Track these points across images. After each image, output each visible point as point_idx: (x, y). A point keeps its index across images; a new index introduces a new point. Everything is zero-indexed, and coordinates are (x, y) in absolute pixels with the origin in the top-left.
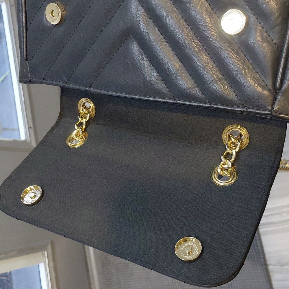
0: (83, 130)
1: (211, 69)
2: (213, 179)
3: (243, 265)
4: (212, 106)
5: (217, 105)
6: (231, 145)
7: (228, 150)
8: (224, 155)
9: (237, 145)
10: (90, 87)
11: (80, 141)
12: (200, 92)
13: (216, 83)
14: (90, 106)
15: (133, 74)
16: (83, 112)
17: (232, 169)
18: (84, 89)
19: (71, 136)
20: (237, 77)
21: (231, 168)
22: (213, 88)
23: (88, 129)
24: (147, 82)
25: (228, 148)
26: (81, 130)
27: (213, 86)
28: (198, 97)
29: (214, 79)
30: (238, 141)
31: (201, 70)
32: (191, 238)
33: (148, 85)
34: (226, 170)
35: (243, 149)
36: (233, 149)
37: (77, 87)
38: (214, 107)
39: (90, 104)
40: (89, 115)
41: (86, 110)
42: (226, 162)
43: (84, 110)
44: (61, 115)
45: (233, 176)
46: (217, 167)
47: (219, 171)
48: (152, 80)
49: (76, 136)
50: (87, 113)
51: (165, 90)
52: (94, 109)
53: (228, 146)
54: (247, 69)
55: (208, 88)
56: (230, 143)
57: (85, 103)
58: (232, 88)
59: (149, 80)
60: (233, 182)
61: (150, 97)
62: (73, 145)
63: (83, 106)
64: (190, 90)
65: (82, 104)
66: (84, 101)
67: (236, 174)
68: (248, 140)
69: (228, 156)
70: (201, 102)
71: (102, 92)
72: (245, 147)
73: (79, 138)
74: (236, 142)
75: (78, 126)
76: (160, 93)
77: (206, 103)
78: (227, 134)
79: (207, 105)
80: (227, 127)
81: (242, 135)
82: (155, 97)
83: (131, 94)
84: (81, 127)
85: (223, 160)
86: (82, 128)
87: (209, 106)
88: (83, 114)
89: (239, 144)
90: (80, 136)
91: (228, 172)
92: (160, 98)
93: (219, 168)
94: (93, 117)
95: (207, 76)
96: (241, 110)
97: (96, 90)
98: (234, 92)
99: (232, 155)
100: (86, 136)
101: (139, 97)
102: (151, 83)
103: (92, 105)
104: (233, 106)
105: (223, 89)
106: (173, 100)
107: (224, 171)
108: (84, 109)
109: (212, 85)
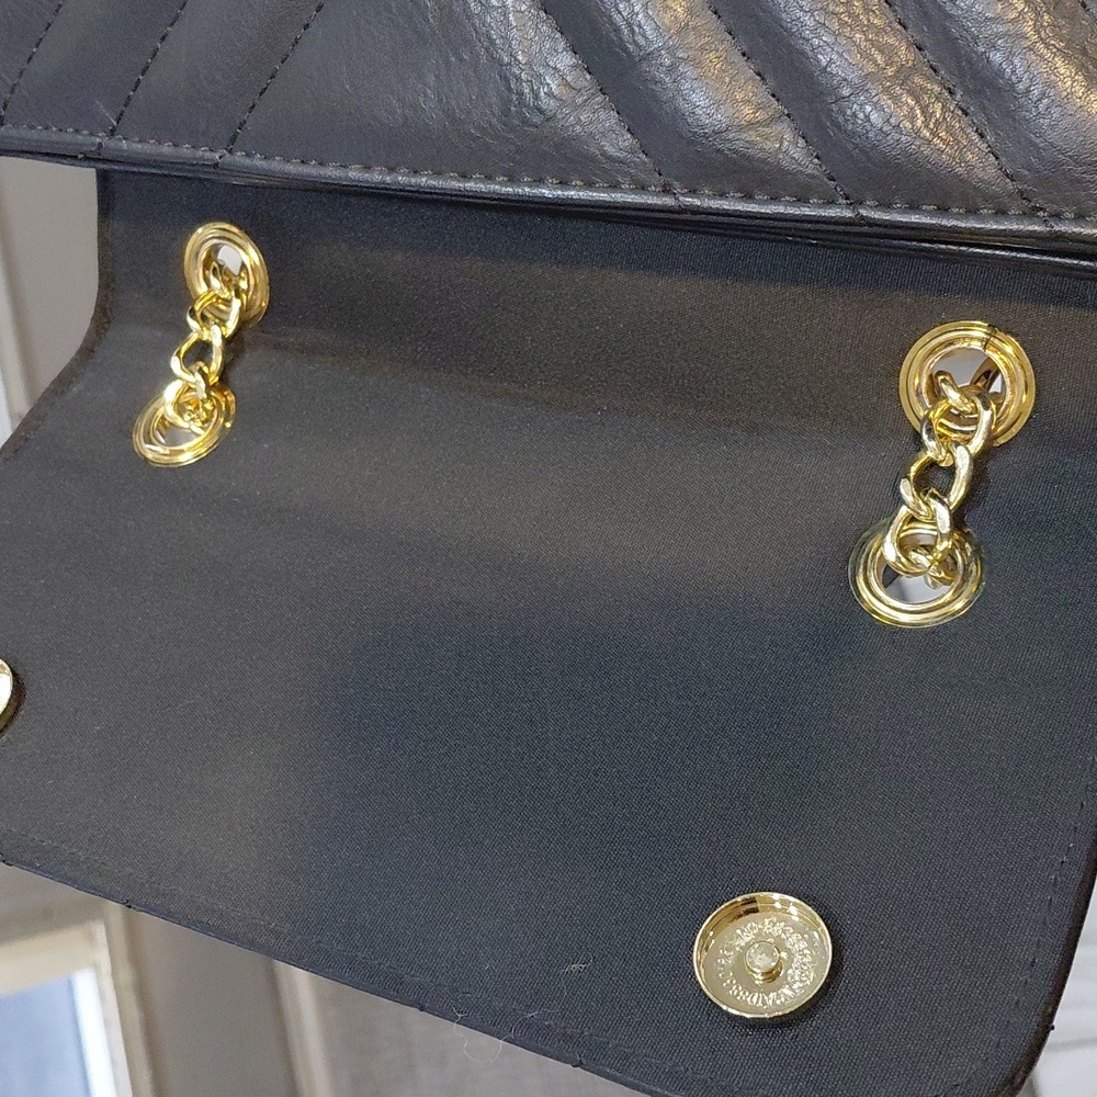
0: (214, 379)
1: (855, 17)
2: (859, 595)
3: (1048, 1032)
4: (862, 218)
5: (886, 205)
6: (942, 425)
7: (932, 450)
8: (912, 474)
9: (976, 421)
10: (232, 143)
11: (199, 431)
12: (801, 142)
13: (886, 90)
14: (243, 266)
15: (448, 63)
16: (209, 292)
17: (953, 544)
18: (202, 158)
19: (156, 410)
20: (996, 57)
21: (949, 536)
22: (867, 117)
23: (235, 375)
24: (521, 102)
25: (931, 437)
26: (199, 377)
27: (868, 108)
28: (789, 173)
29: (871, 68)
30: (979, 405)
31: (804, 25)
32: (776, 896)
33: (525, 122)
34: (923, 546)
35: (1002, 441)
36: (957, 444)
37: (166, 149)
38: (872, 223)
39: (241, 251)
40: (236, 304)
41: (224, 281)
42: (924, 507)
43: (216, 283)
44: (105, 315)
45: (959, 577)
46: (880, 536)
47: (890, 552)
48: (550, 94)
49: (180, 408)
50: (226, 295)
51: (618, 142)
52: (263, 276)
53: (929, 431)
54: (1048, 12)
55: (841, 119)
56: (937, 415)
57: (215, 249)
58: (966, 114)
59: (532, 90)
60: (959, 605)
61: (540, 181)
62: (167, 452)
63: (206, 266)
64: (751, 136)
65: (203, 255)
66: (213, 238)
67: (973, 567)
68: (1027, 399)
69: (933, 478)
70: (802, 200)
71: (294, 168)
72: (1014, 431)
73: (193, 419)
74: (968, 408)
75: (188, 361)
76: (592, 159)
77: (831, 203)
78: (921, 370)
79: (832, 212)
80: (926, 338)
81: (998, 372)
82: (564, 184)
83: (438, 173)
84: (201, 364)
85: (909, 498)
86: (205, 369)
87: (848, 214)
88: (211, 304)
89: (986, 416)
90: (197, 408)
91: (935, 559)
92: (589, 185)
93: (888, 537)
94: (259, 313)
95: (835, 57)
96: (1015, 227)
97: (258, 162)
98: (982, 136)
99: (951, 471)
100: (227, 407)
101: (482, 187)
102: (541, 111)
103: (252, 256)
104: (972, 212)
105: (919, 123)
106: (657, 194)
107: (913, 555)
108: (215, 274)
109: (862, 106)
